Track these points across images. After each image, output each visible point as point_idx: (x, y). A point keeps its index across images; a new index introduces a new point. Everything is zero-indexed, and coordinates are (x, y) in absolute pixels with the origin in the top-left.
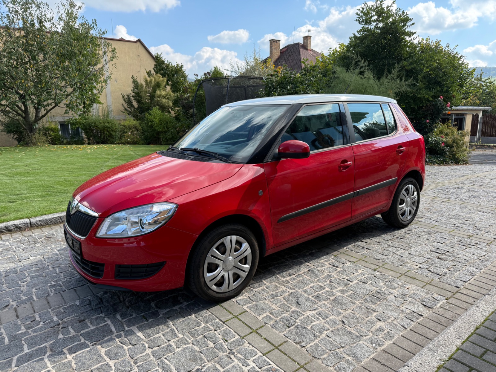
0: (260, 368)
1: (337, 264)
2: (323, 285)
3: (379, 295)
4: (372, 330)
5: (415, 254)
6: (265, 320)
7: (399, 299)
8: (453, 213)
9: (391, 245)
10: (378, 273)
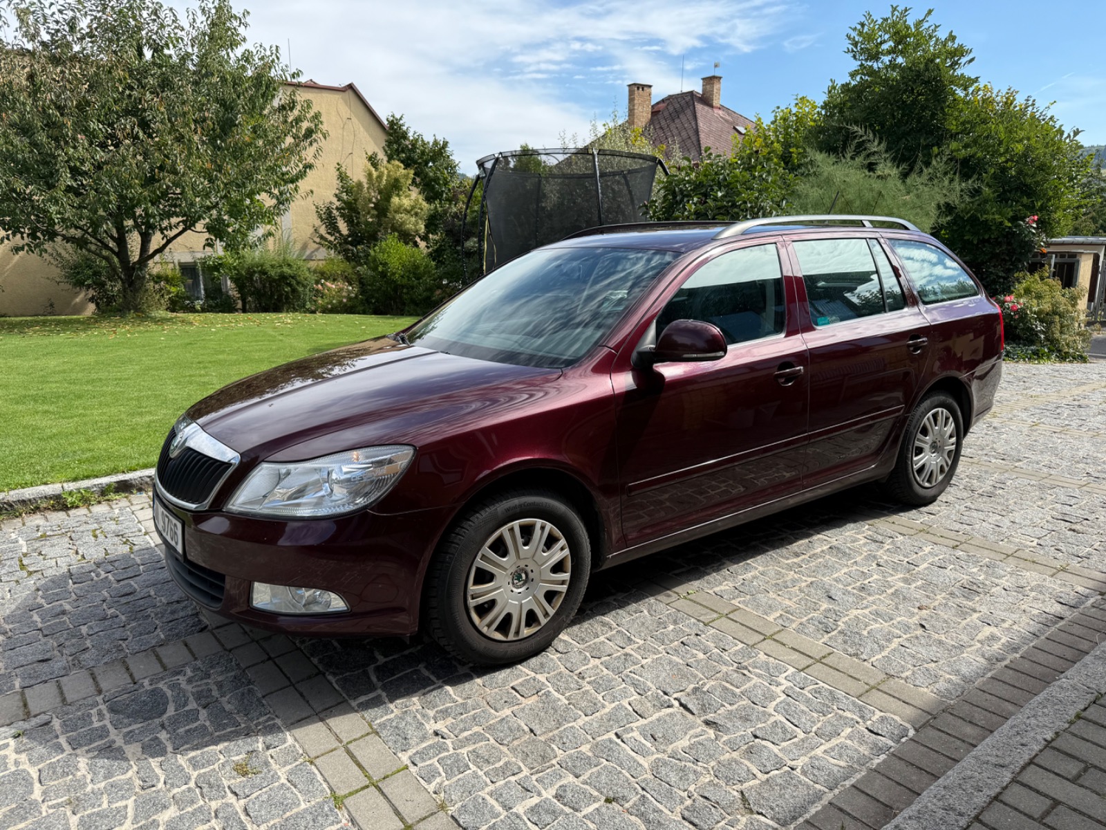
0: (802, 689)
1: (880, 538)
2: (866, 571)
3: (975, 587)
4: (979, 637)
5: (1024, 523)
6: (781, 621)
7: (1015, 594)
8: (1081, 454)
9: (973, 507)
10: (961, 553)
